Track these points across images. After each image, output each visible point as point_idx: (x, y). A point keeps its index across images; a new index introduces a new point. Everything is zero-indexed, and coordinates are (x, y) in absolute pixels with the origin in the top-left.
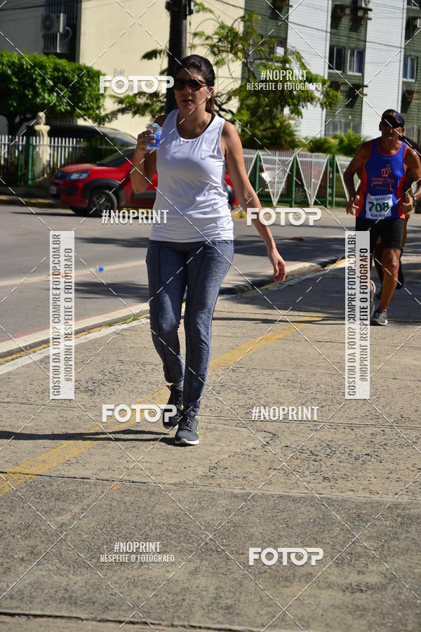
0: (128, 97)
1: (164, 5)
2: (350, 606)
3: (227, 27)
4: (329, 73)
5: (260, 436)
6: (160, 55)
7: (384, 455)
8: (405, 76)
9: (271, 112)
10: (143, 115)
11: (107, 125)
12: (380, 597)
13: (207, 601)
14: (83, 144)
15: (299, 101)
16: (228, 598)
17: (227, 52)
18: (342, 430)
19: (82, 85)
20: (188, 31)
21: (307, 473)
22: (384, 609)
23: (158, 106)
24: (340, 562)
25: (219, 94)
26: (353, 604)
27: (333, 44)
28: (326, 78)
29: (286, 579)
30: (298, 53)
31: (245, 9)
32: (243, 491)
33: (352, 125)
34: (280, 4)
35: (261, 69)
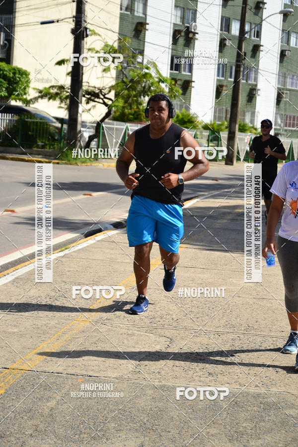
0: (45, 88)
1: (70, 31)
3: (110, 45)
4: (170, 73)
6: (67, 62)
8: (218, 76)
10: (55, 99)
11: (31, 105)
14: (16, 118)
19: (16, 79)
20: (85, 47)
23: (65, 94)
25: (104, 88)
27: (174, 54)
30: (154, 63)
31: (119, 34)
33: (184, 106)
34: (140, 28)
35: (131, 73)
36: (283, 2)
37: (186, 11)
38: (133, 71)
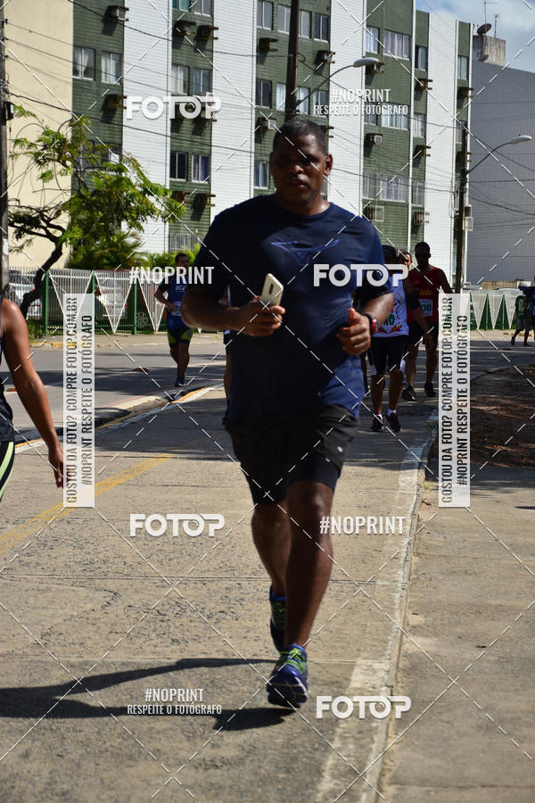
2: (203, 785)
3: (53, 132)
4: (171, 182)
5: (100, 595)
7: (240, 611)
8: (257, 183)
9: (106, 226)
12: (237, 773)
13: (40, 787)
15: (138, 214)
16: (63, 783)
17: (54, 160)
18: (192, 585)
20: (8, 137)
21: (154, 635)
22: (242, 786)
24: (191, 735)
25: (46, 209)
26: (206, 782)
27: (175, 149)
28: (168, 187)
29: (131, 758)
30: (135, 161)
31: (72, 112)
32: (80, 660)
34: (112, 105)
35: (94, 179)
36: (364, 50)
37: (194, 72)
38: (98, 176)
